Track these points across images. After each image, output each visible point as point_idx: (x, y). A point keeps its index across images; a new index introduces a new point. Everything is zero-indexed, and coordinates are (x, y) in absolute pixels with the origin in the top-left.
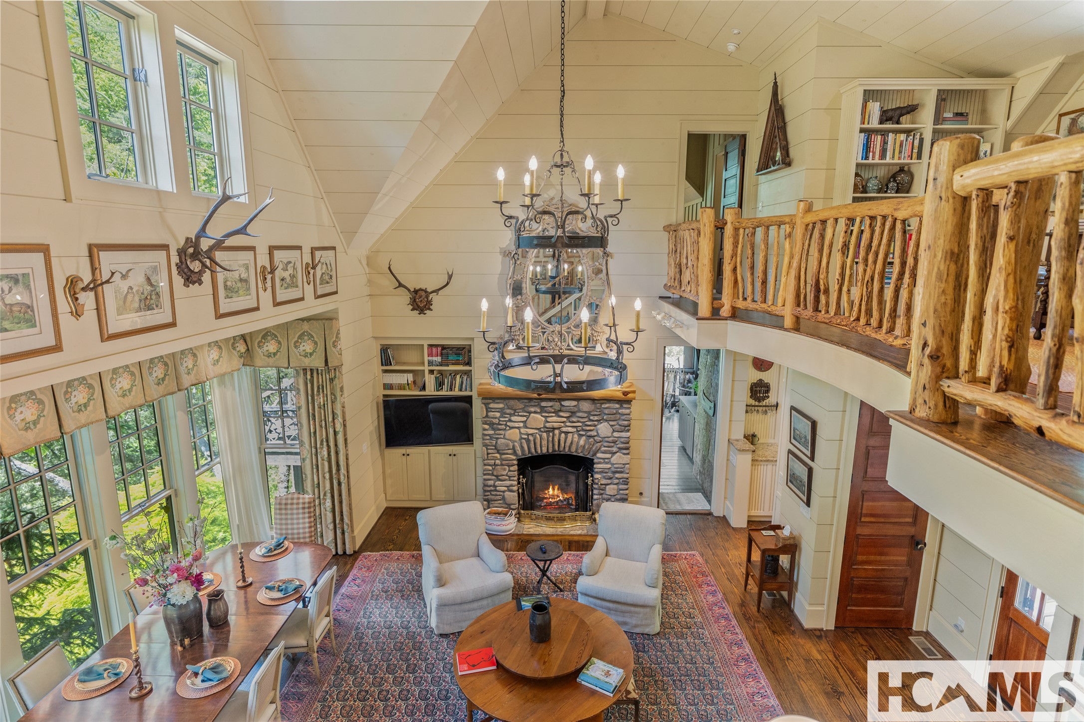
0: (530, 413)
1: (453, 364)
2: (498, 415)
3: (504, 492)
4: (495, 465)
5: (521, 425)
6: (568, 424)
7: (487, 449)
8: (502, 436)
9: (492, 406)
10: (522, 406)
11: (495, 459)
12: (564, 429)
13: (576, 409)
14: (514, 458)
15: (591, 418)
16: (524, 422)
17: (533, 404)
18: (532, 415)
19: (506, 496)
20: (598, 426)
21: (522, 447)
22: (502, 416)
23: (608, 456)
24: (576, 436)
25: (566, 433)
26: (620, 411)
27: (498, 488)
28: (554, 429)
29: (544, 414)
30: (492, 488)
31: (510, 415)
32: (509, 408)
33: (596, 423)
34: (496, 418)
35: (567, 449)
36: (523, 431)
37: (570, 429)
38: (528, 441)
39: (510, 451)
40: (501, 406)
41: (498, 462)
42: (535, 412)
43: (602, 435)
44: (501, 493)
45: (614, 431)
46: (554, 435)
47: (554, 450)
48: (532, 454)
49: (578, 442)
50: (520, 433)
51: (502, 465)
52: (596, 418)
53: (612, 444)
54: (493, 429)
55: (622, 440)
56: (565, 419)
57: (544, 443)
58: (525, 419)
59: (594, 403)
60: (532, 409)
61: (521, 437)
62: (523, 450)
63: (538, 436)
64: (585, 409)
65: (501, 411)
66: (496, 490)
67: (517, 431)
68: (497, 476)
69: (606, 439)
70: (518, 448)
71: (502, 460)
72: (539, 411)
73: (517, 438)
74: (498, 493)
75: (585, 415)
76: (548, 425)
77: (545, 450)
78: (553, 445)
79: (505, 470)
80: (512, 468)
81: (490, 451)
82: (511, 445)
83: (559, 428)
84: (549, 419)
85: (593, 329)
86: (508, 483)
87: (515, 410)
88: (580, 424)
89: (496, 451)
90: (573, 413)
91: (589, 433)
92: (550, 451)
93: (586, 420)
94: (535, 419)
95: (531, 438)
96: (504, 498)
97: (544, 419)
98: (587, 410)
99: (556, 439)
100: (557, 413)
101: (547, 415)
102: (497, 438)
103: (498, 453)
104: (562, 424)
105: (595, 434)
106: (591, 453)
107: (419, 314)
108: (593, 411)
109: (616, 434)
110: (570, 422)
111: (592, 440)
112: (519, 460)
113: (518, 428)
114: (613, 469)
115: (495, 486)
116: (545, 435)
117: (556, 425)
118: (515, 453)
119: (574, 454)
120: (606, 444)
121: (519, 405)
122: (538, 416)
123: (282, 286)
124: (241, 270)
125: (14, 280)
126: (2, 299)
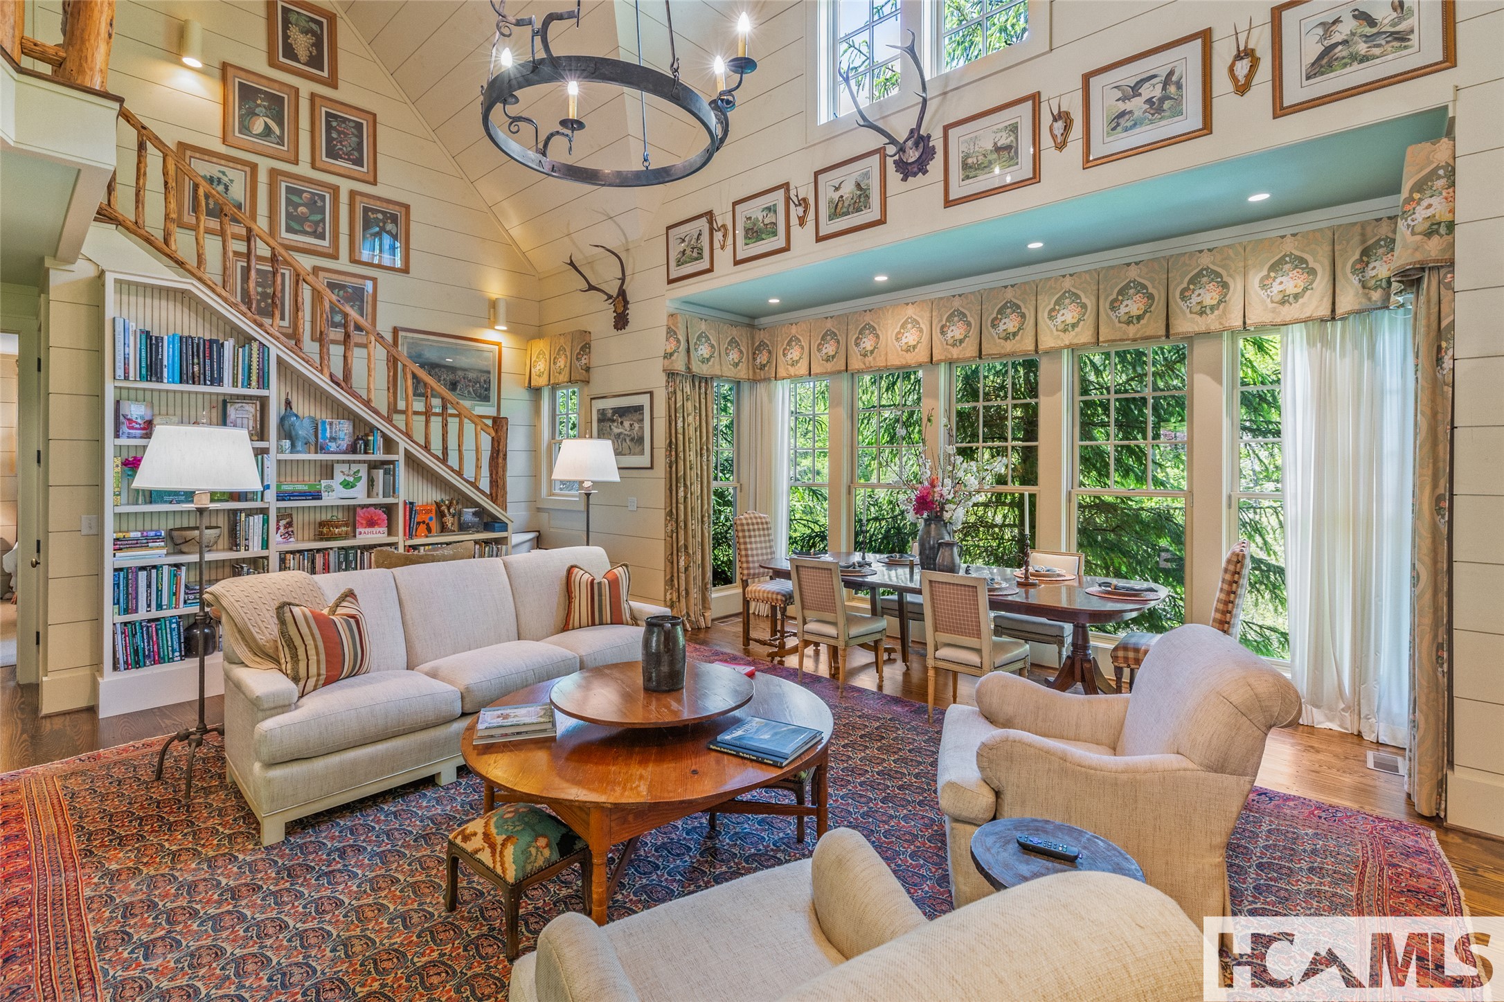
123: (1113, 129)
124: (998, 135)
125: (769, 209)
126: (763, 221)
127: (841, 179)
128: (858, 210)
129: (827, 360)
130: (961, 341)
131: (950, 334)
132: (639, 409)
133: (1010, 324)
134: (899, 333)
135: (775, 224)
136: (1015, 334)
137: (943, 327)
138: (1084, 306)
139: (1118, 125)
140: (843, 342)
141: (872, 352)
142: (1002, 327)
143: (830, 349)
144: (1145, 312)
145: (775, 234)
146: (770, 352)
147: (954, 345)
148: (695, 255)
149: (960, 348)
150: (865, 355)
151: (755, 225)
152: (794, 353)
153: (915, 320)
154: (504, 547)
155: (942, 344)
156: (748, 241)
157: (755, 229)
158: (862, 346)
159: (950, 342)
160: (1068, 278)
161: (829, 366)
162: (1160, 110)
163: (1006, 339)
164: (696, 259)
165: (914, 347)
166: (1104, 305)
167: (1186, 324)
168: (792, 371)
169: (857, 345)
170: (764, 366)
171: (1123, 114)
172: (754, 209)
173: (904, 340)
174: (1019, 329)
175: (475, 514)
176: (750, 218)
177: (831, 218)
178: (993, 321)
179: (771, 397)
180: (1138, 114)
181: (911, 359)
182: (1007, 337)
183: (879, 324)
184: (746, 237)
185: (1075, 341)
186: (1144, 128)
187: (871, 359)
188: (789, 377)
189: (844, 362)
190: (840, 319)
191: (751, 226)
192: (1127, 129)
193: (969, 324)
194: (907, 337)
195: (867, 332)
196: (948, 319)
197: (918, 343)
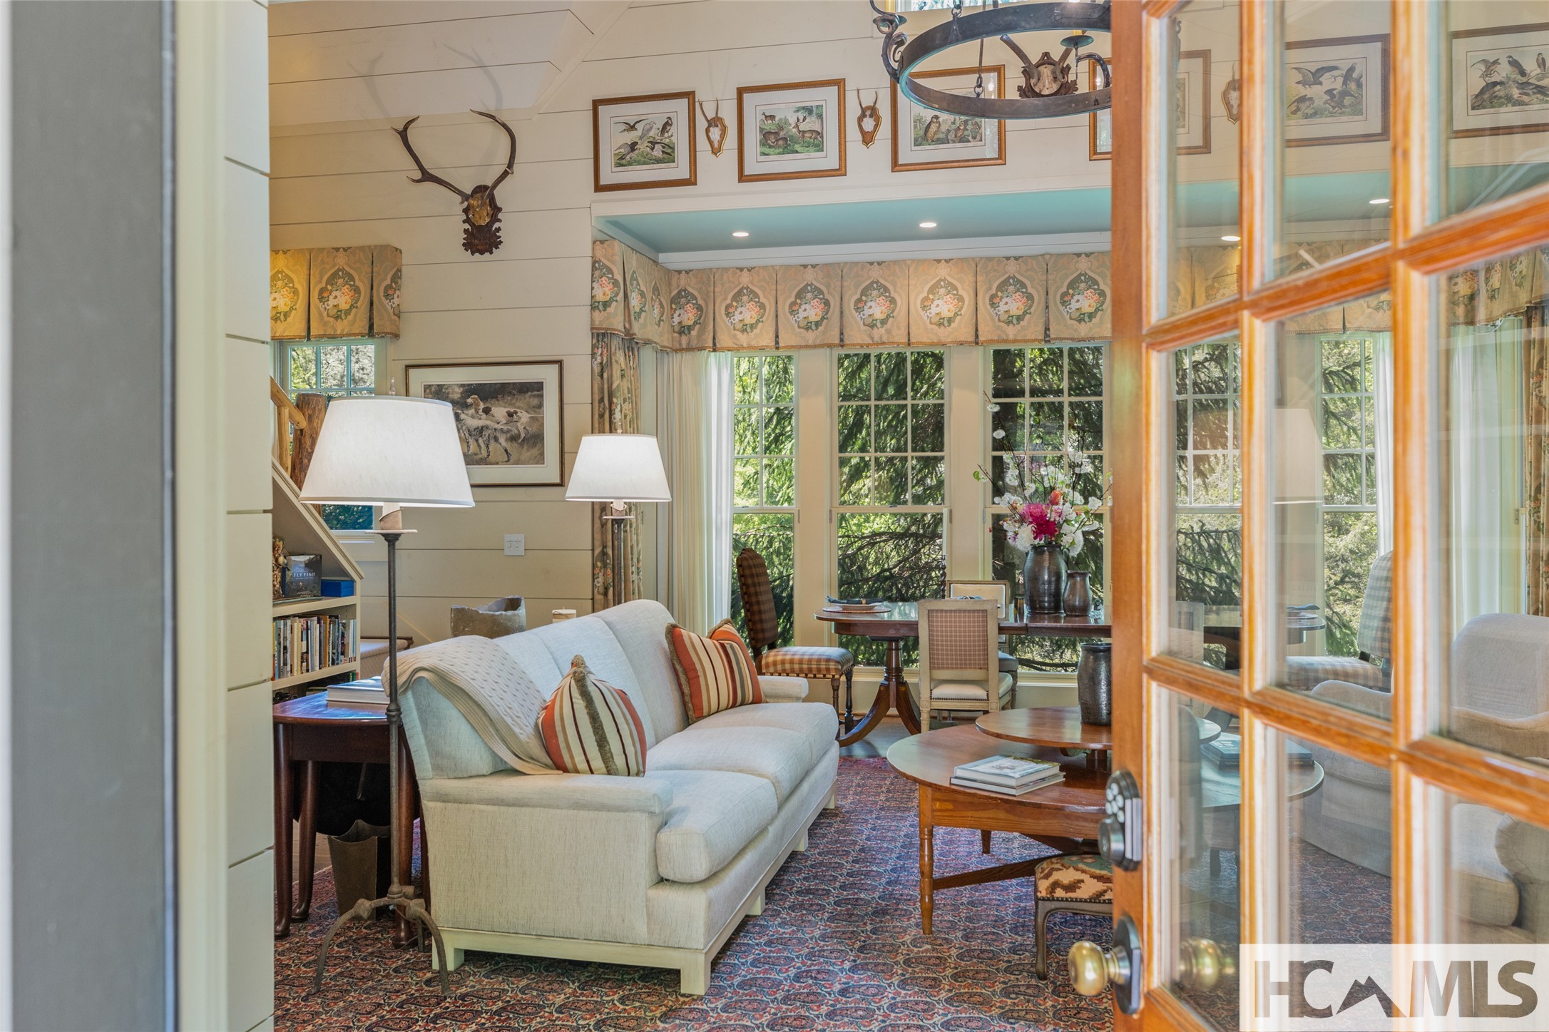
123: (1294, 113)
125: (809, 110)
126: (797, 126)
128: (963, 140)
129: (808, 328)
130: (1019, 318)
131: (1002, 308)
132: (538, 387)
133: (1086, 302)
134: (926, 299)
135: (820, 134)
136: (1091, 316)
137: (993, 297)
139: (1298, 109)
140: (834, 303)
141: (884, 322)
142: (1074, 305)
143: (812, 311)
145: (819, 147)
146: (699, 308)
147: (1009, 322)
148: (657, 152)
149: (1018, 327)
150: (872, 326)
151: (781, 128)
152: (747, 313)
153: (950, 283)
154: (352, 621)
155: (993, 319)
156: (766, 150)
157: (782, 134)
158: (867, 312)
159: (1004, 317)
161: (811, 337)
162: (1341, 105)
163: (1080, 320)
164: (659, 161)
165: (950, 320)
168: (743, 339)
169: (858, 309)
170: (690, 328)
171: (1303, 99)
172: (785, 107)
173: (934, 310)
174: (1097, 310)
175: (309, 565)
176: (772, 117)
177: (917, 142)
178: (1063, 296)
179: (699, 377)
180: (1318, 103)
181: (944, 334)
182: (1081, 318)
183: (895, 286)
184: (764, 143)
186: (1324, 120)
187: (882, 331)
188: (737, 349)
189: (836, 332)
190: (828, 269)
191: (774, 129)
192: (1307, 116)
193: (1030, 297)
194: (938, 306)
195: (875, 293)
196: (1000, 288)
197: (956, 314)
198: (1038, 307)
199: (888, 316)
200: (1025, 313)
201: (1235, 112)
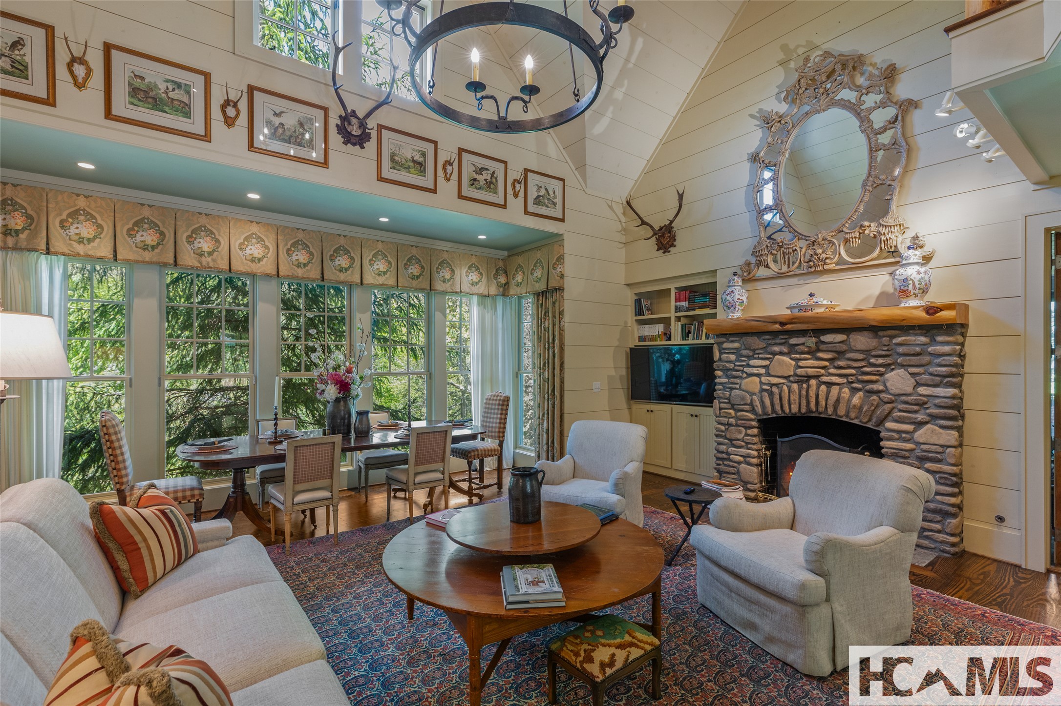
0: (774, 354)
1: (700, 308)
2: (733, 357)
3: (739, 463)
4: (729, 425)
5: (763, 371)
6: (832, 371)
7: (720, 403)
8: (737, 386)
9: (725, 345)
10: (762, 345)
11: (729, 416)
12: (825, 379)
13: (844, 347)
14: (753, 417)
15: (872, 360)
16: (766, 367)
17: (778, 341)
18: (777, 357)
19: (741, 469)
20: (887, 376)
21: (762, 403)
22: (738, 360)
23: (910, 427)
24: (846, 391)
25: (829, 385)
26: (930, 349)
27: (731, 456)
28: (809, 377)
29: (793, 356)
30: (724, 456)
31: (750, 357)
32: (746, 349)
33: (882, 369)
34: (730, 362)
35: (830, 410)
36: (764, 379)
37: (835, 379)
38: (771, 394)
39: (747, 407)
40: (736, 345)
41: (732, 421)
42: (781, 353)
43: (894, 390)
44: (736, 465)
45: (918, 384)
46: (809, 387)
47: (809, 410)
48: (776, 412)
49: (849, 401)
50: (761, 383)
51: (737, 425)
52: (880, 361)
53: (916, 408)
54: (728, 377)
55: (937, 401)
56: (827, 363)
57: (795, 397)
58: (767, 362)
59: (876, 336)
60: (776, 349)
61: (761, 387)
62: (765, 406)
63: (785, 387)
64: (859, 346)
65: (736, 351)
66: (729, 460)
67: (757, 379)
68: (730, 440)
69: (904, 398)
70: (757, 403)
71: (737, 418)
72: (785, 350)
73: (757, 390)
74: (731, 464)
75: (861, 356)
76: (799, 371)
77: (795, 409)
78: (808, 403)
79: (740, 432)
80: (750, 432)
81: (722, 405)
82: (748, 398)
83: (817, 377)
84: (801, 363)
85: (880, 225)
86: (744, 451)
87: (754, 350)
88: (853, 371)
89: (729, 406)
90: (841, 354)
91: (869, 387)
92: (803, 410)
93: (863, 364)
94: (781, 363)
95: (775, 390)
96: (738, 473)
97: (793, 363)
98: (863, 347)
99: (812, 394)
100: (813, 353)
101: (798, 356)
102: (731, 389)
103: (732, 408)
104: (822, 371)
105: (881, 388)
106: (874, 420)
107: (664, 253)
108: (875, 349)
109: (922, 390)
110: (836, 368)
111: (875, 397)
112: (759, 421)
113: (758, 375)
114: (919, 453)
115: (728, 454)
116: (795, 386)
117: (811, 371)
118: (753, 411)
119: (844, 419)
120: (901, 406)
121: (756, 342)
122: (786, 359)
123: (472, 185)
124: (415, 153)
125: (179, 86)
126: (166, 93)
127: (284, 110)
128: (301, 145)
129: (144, 249)
130: (305, 265)
131: (294, 257)
133: (343, 261)
134: (243, 243)
136: (346, 270)
137: (288, 250)
138: (390, 263)
140: (170, 236)
141: (210, 254)
142: (337, 263)
143: (150, 238)
144: (420, 275)
145: (187, 115)
147: (298, 266)
148: (12, 67)
149: (305, 270)
150: (201, 255)
151: (150, 89)
152: (84, 229)
153: (259, 237)
155: (289, 263)
156: (136, 102)
157: (150, 94)
158: (196, 245)
159: (296, 263)
160: (380, 243)
161: (147, 256)
162: (489, 187)
163: (341, 271)
166: (401, 266)
167: (439, 286)
168: (80, 249)
169: (190, 242)
171: (475, 180)
173: (248, 252)
174: (350, 267)
176: (142, 78)
177: (270, 136)
178: (331, 256)
180: (480, 183)
181: (256, 268)
182: (341, 270)
183: (219, 231)
185: (386, 283)
186: (483, 192)
187: (209, 259)
188: (72, 256)
189: (171, 255)
190: (163, 211)
191: (143, 87)
192: (477, 188)
193: (311, 254)
194: (251, 249)
195: (203, 233)
196: (292, 245)
197: (264, 257)
198: (317, 260)
199: (214, 251)
200: (309, 262)
201: (448, 176)
